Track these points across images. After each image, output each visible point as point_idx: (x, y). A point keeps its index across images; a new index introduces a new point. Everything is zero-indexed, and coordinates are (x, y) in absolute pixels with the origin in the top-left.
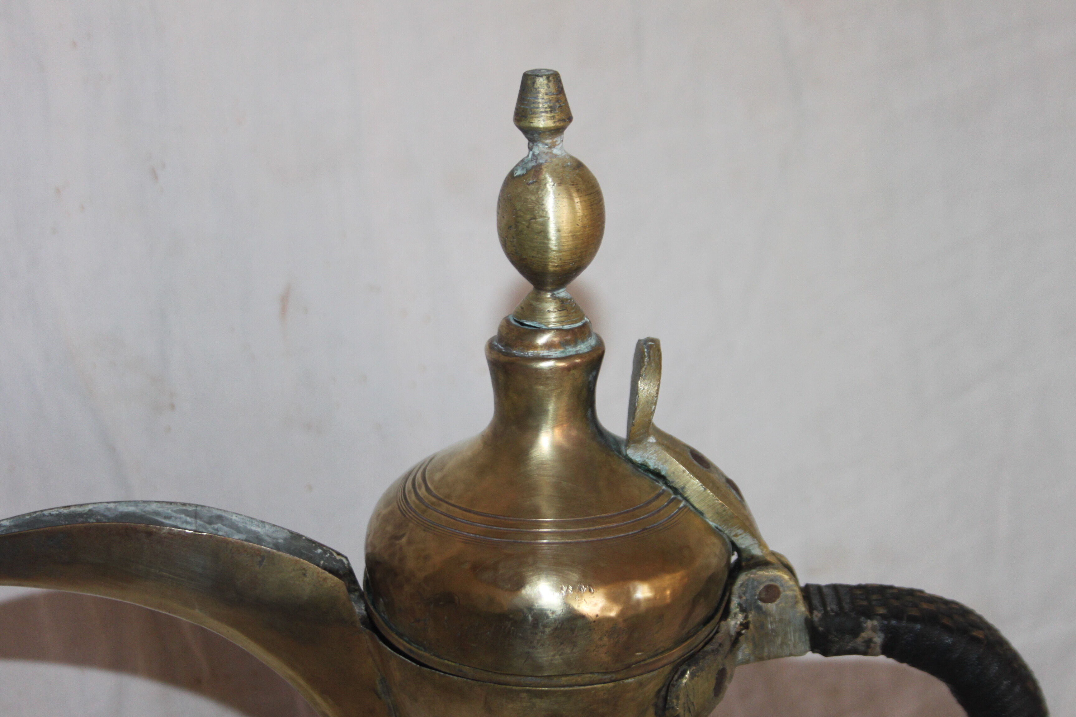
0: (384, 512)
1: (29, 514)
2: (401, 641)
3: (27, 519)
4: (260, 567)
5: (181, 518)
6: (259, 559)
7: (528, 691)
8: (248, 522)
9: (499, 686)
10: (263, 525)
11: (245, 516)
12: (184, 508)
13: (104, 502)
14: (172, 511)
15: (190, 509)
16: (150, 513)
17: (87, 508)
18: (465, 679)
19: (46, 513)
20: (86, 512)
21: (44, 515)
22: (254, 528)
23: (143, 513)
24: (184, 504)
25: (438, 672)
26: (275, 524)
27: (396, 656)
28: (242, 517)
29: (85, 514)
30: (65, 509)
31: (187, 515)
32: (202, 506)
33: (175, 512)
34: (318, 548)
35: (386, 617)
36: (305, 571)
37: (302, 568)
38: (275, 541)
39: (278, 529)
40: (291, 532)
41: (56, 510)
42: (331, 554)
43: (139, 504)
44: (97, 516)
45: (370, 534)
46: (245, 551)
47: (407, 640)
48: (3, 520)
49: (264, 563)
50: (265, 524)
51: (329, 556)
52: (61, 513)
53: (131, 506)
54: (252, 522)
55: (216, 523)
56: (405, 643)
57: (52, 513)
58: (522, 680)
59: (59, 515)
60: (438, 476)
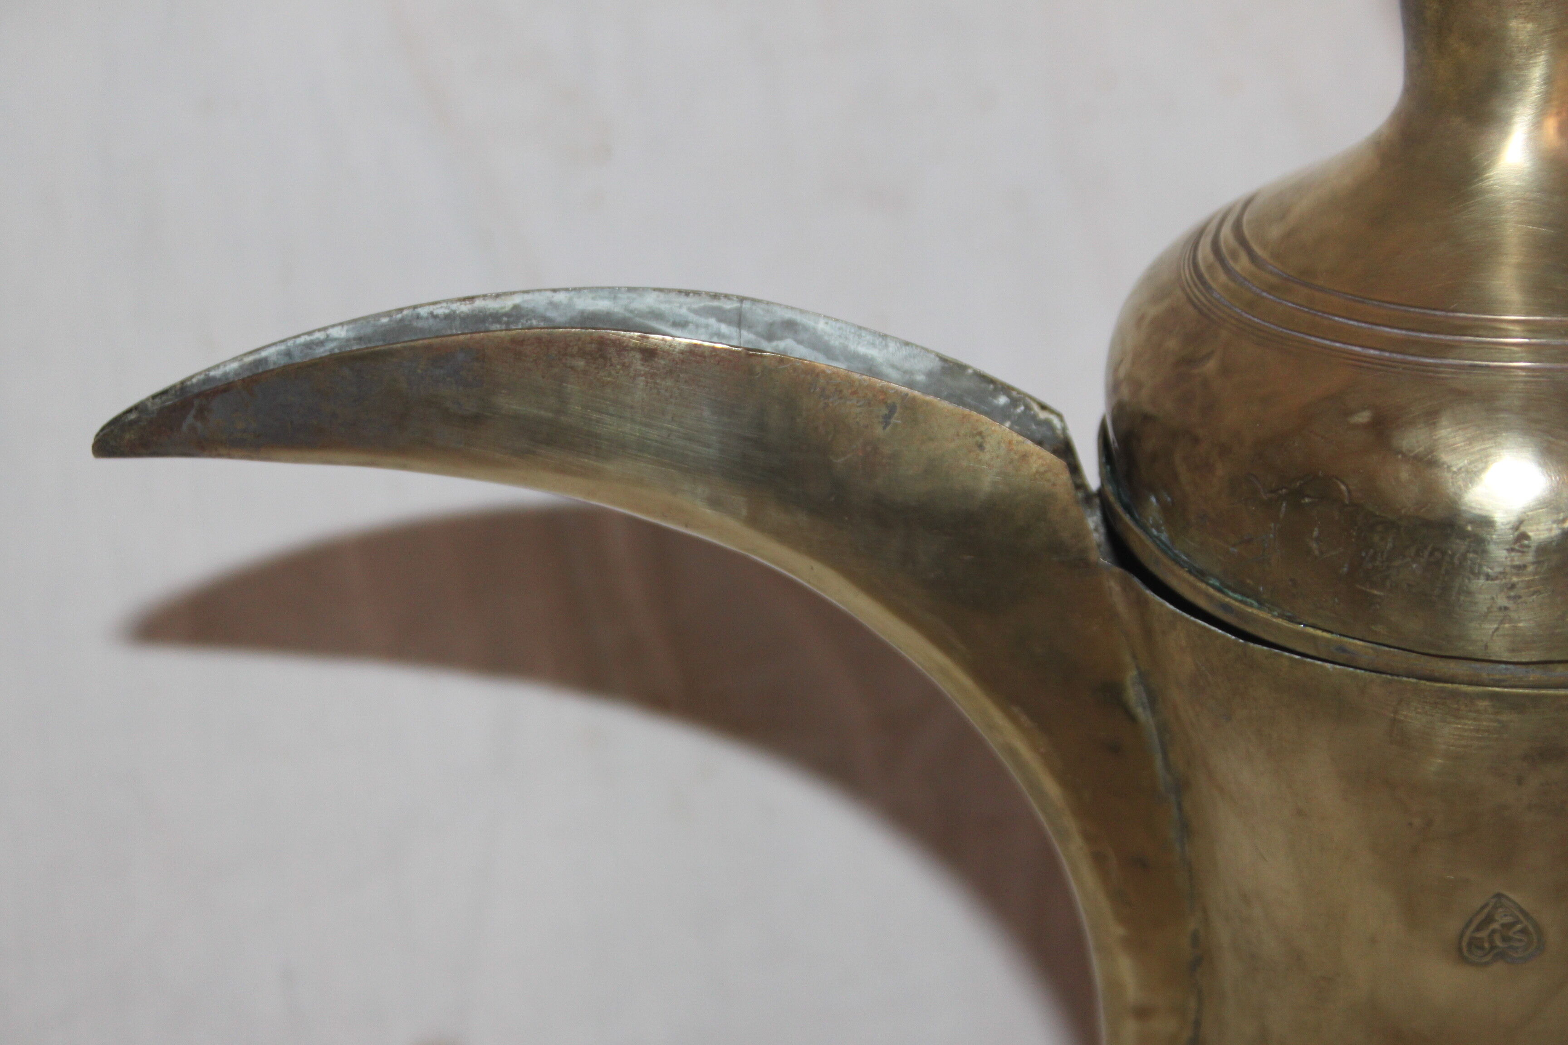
0: (1153, 311)
1: (388, 314)
2: (1203, 586)
3: (383, 325)
4: (884, 428)
5: (707, 326)
6: (885, 411)
7: (1493, 696)
8: (851, 337)
9: (1428, 683)
10: (884, 343)
11: (846, 323)
12: (715, 303)
13: (546, 290)
14: (690, 310)
15: (728, 305)
16: (641, 314)
17: (508, 304)
18: (1351, 669)
19: (423, 312)
20: (507, 309)
21: (418, 317)
22: (862, 350)
23: (628, 315)
24: (715, 296)
25: (1287, 654)
26: (908, 339)
27: (1187, 620)
28: (838, 325)
29: (506, 315)
30: (463, 303)
31: (720, 320)
32: (754, 301)
33: (696, 312)
34: (1002, 393)
35: (1164, 536)
36: (983, 438)
37: (975, 432)
38: (907, 377)
39: (916, 351)
40: (943, 359)
41: (445, 305)
42: (1028, 408)
43: (620, 295)
44: (530, 320)
45: (1122, 361)
46: (854, 393)
47: (1217, 584)
48: (333, 326)
49: (893, 421)
50: (889, 340)
51: (1024, 412)
52: (454, 312)
53: (603, 298)
54: (860, 336)
55: (781, 338)
56: (1211, 591)
57: (435, 312)
58: (1485, 671)
59: (450, 317)
60: (1275, 232)
